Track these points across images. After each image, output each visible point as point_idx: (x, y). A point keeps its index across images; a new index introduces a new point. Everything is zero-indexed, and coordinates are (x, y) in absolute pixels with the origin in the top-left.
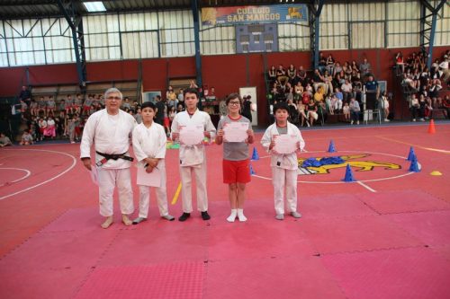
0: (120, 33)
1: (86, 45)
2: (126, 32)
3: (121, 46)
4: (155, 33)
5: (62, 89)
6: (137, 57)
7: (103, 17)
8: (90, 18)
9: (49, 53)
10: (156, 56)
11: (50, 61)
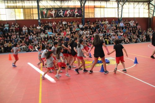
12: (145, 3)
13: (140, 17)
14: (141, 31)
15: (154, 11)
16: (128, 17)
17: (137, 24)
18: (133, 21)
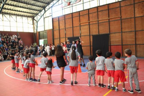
12: (29, 18)
13: (24, 31)
14: (22, 46)
15: (37, 27)
16: (9, 31)
17: (20, 38)
18: (16, 36)
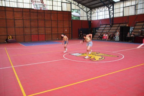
0: (123, 7)
1: (114, 13)
2: (125, 7)
3: (123, 12)
4: (134, 6)
5: (107, 26)
6: (128, 15)
7: (119, 3)
8: (116, 4)
9: (106, 15)
10: (134, 14)
11: (106, 18)
